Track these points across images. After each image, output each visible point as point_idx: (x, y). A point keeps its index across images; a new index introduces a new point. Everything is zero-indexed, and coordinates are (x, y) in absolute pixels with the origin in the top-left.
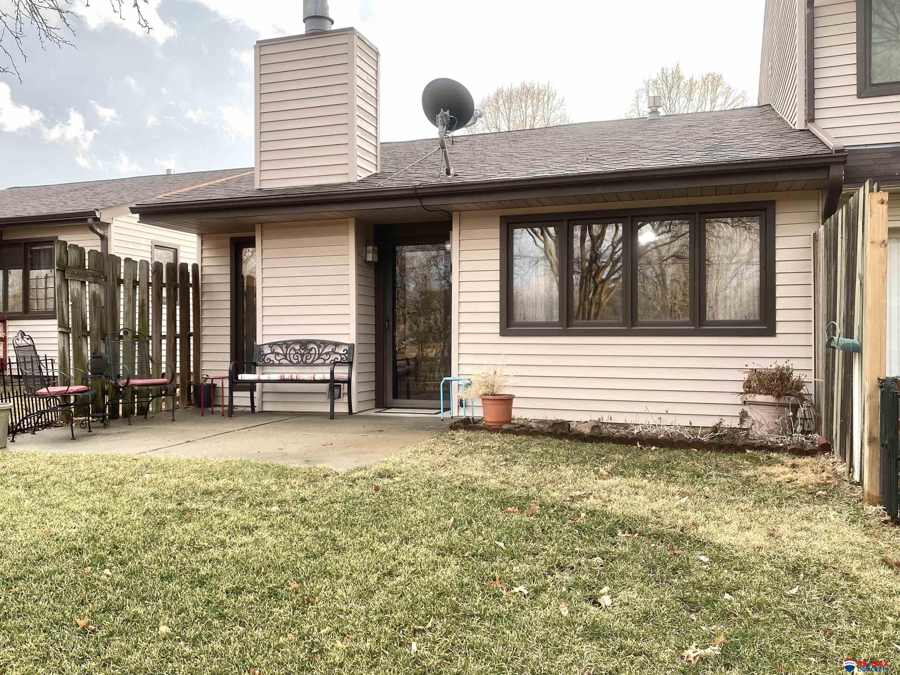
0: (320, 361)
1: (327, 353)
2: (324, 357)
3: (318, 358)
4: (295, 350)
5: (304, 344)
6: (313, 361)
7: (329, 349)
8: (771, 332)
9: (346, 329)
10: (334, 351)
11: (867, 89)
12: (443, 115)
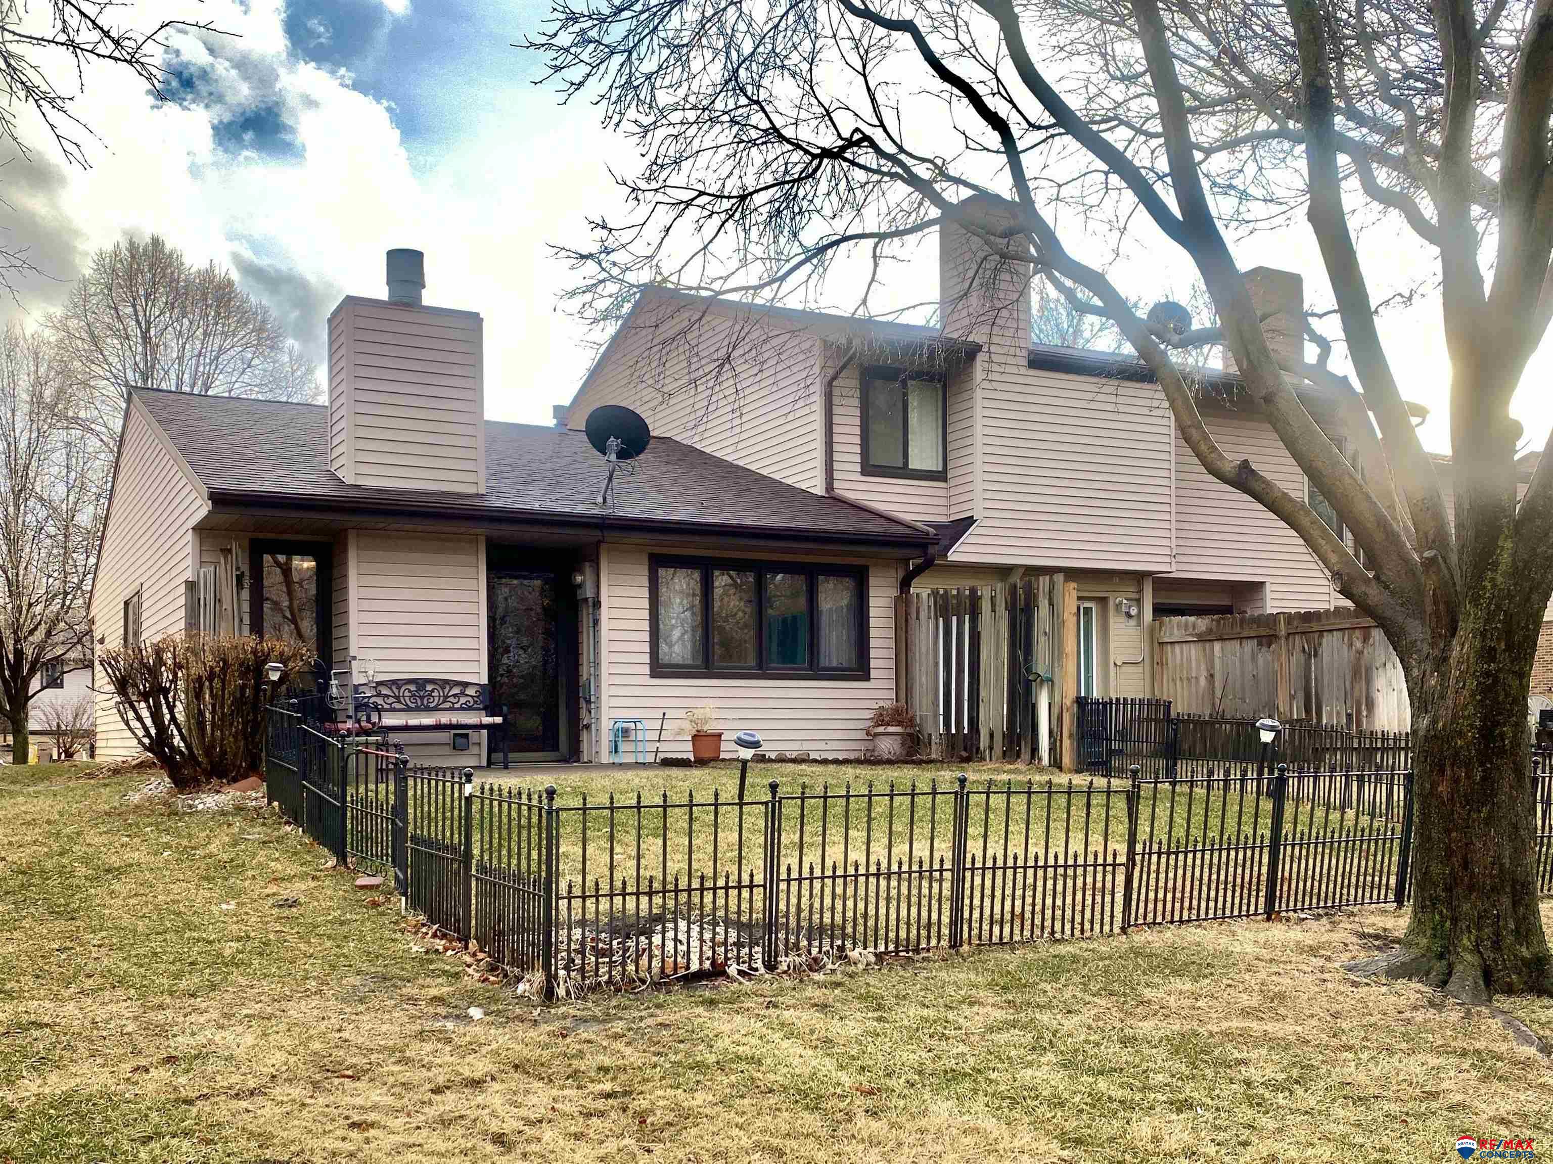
0: (447, 705)
1: (455, 696)
2: (451, 699)
3: (444, 702)
4: (410, 691)
5: (421, 684)
6: (438, 705)
7: (456, 690)
8: (867, 678)
9: (474, 667)
10: (463, 693)
11: (869, 469)
12: (613, 443)
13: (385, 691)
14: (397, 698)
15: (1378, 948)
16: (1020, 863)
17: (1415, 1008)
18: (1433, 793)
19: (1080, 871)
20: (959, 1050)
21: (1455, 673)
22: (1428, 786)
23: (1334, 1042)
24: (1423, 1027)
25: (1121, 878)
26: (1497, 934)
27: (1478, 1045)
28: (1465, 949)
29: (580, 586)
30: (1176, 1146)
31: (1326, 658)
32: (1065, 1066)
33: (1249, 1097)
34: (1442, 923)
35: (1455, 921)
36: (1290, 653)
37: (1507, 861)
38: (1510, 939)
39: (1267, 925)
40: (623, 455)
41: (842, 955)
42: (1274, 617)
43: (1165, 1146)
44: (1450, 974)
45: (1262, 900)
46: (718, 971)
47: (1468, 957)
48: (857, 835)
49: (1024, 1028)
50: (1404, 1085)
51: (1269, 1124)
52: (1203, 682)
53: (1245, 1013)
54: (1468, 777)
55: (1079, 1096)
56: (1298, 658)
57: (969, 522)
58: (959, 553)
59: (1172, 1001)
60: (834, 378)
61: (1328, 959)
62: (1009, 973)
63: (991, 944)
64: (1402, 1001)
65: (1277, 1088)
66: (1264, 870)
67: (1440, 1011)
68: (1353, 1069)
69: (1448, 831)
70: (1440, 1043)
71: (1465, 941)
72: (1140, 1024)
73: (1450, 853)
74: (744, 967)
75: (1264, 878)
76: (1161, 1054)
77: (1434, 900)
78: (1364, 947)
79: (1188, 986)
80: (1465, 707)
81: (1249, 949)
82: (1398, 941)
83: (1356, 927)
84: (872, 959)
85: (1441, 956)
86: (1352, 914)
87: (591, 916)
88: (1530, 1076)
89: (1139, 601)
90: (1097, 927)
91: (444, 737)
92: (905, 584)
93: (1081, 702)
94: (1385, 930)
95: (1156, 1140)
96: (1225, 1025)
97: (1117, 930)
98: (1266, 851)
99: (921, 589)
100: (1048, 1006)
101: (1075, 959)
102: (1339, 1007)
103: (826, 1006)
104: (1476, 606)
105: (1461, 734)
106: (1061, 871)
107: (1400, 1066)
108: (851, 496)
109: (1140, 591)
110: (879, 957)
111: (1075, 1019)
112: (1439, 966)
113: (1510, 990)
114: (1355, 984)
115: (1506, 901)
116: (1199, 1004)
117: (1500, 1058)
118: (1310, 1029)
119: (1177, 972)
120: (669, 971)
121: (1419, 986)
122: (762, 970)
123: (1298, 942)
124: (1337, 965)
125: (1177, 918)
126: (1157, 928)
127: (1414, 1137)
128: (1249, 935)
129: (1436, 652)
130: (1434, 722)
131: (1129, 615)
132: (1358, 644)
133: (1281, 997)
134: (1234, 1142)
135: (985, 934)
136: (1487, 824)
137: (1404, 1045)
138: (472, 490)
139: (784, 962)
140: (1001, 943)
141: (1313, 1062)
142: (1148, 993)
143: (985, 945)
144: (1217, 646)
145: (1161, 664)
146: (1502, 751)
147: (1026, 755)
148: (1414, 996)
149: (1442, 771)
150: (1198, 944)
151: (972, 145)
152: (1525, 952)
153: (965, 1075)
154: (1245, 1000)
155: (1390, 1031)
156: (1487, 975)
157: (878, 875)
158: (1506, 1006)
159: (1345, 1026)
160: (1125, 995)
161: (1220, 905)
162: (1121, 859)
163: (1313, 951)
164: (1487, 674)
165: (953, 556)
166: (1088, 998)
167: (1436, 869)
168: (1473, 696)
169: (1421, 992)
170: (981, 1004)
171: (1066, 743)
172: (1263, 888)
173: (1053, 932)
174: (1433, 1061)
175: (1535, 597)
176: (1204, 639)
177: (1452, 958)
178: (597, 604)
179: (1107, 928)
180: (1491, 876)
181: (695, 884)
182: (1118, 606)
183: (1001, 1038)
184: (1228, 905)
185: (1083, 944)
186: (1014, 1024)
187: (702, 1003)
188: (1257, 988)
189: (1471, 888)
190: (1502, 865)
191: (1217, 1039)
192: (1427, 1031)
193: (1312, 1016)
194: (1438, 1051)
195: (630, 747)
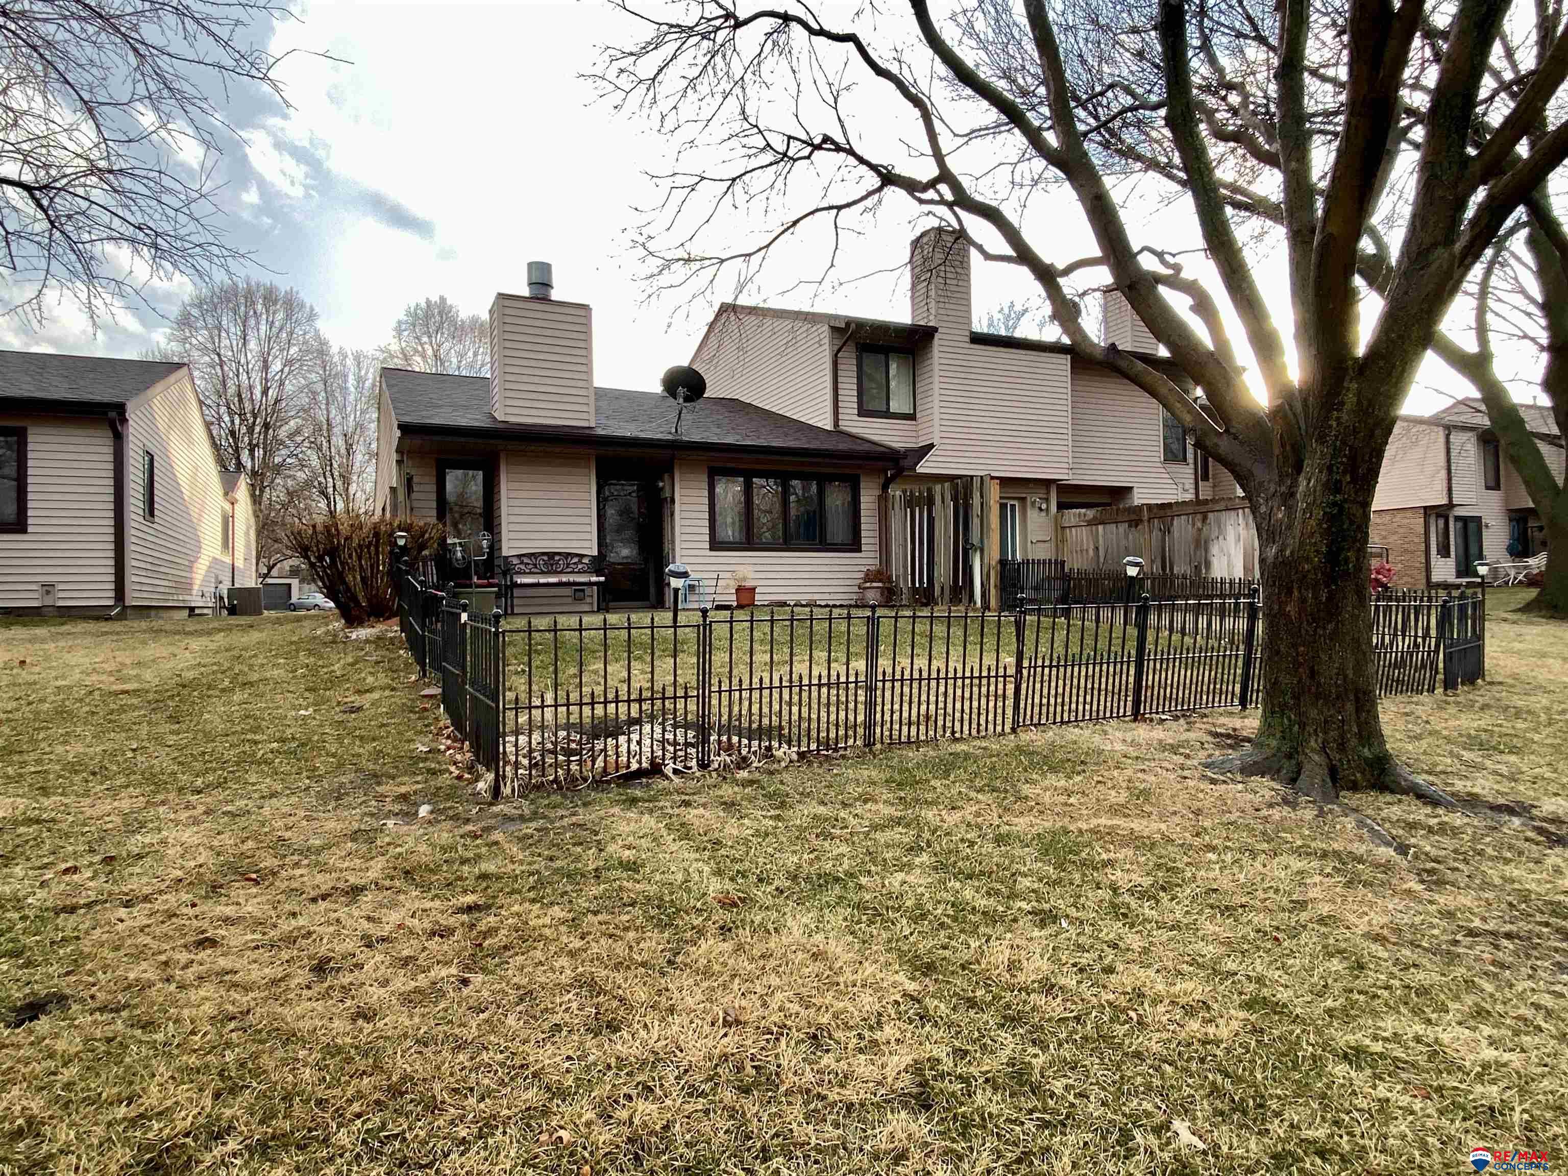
0: (569, 569)
1: (574, 563)
2: (572, 566)
3: (566, 567)
4: (543, 560)
5: (551, 555)
6: (562, 569)
7: (575, 560)
8: (859, 550)
9: (587, 544)
10: (580, 562)
11: (863, 412)
12: (681, 390)
13: (526, 560)
14: (535, 566)
15: (1230, 746)
16: (942, 675)
17: (1271, 806)
18: (1283, 614)
19: (984, 681)
20: (840, 850)
21: (1302, 505)
22: (1276, 607)
23: (1197, 842)
24: (1281, 826)
25: (1011, 688)
26: (1342, 736)
27: (1336, 846)
28: (1313, 750)
29: (662, 489)
30: (1033, 977)
31: (1176, 534)
32: (936, 869)
33: (1114, 906)
34: (1290, 727)
35: (1302, 726)
36: (1151, 532)
37: (1350, 673)
38: (1354, 742)
39: (1134, 725)
40: (687, 399)
41: (768, 753)
42: (1140, 508)
43: (1021, 978)
44: (1299, 773)
45: (1129, 704)
46: (655, 769)
47: (1316, 758)
48: (821, 655)
49: (907, 826)
50: (1271, 894)
51: (1134, 941)
52: (1091, 552)
53: (1115, 810)
54: (1315, 597)
55: (943, 906)
56: (1156, 534)
57: (931, 446)
58: (924, 467)
59: (1047, 798)
60: (839, 351)
61: (1187, 757)
62: (907, 770)
63: (900, 743)
64: (1257, 799)
65: (1143, 895)
66: (1131, 679)
67: (1294, 809)
68: (1217, 872)
69: (1294, 646)
70: (1299, 843)
71: (1313, 743)
72: (1016, 820)
73: (1297, 665)
74: (679, 767)
75: (1131, 686)
76: (1030, 852)
77: (1283, 707)
78: (1217, 745)
79: (1063, 783)
80: (1312, 534)
81: (1119, 746)
82: (1249, 740)
83: (1208, 726)
84: (795, 757)
85: (1289, 756)
86: (1206, 716)
87: (574, 719)
88: (1394, 881)
89: (1047, 500)
90: (991, 727)
91: (568, 591)
92: (885, 488)
93: (1003, 562)
94: (1235, 730)
95: (1013, 966)
96: (1094, 822)
97: (1008, 729)
98: (1133, 665)
99: (896, 492)
100: (934, 803)
101: (967, 756)
102: (1200, 804)
103: (733, 804)
104: (1322, 443)
105: (1308, 560)
106: (967, 681)
107: (1264, 871)
108: (854, 431)
109: (1048, 493)
110: (801, 755)
111: (957, 816)
112: (1288, 766)
113: (1354, 787)
114: (1213, 782)
115: (1350, 707)
116: (1072, 800)
117: (1360, 860)
118: (1173, 827)
119: (1053, 770)
120: (611, 769)
121: (1273, 784)
122: (695, 769)
123: (1160, 741)
124: (1195, 762)
125: (1058, 719)
126: (1041, 728)
127: (1290, 962)
128: (1118, 734)
129: (1283, 489)
130: (1282, 550)
131: (1040, 509)
132: (1199, 524)
133: (1145, 794)
134: (1097, 967)
135: (895, 733)
136: (1331, 640)
137: (1265, 846)
138: (585, 424)
139: (717, 761)
140: (909, 742)
141: (1179, 865)
142: (1026, 790)
143: (893, 744)
144: (1100, 528)
145: (1062, 541)
146: (1347, 573)
147: (965, 600)
148: (1268, 794)
149: (1290, 592)
150: (1075, 743)
151: (913, 153)
152: (1366, 752)
153: (837, 880)
154: (1114, 798)
155: (1251, 830)
156: (1333, 772)
157: (820, 685)
158: (1354, 803)
159: (1207, 824)
160: (1006, 791)
161: (1095, 708)
162: (1011, 671)
163: (1174, 749)
164: (1334, 504)
165: (919, 469)
166: (973, 794)
167: (1285, 680)
168: (1319, 525)
169: (1273, 789)
170: (876, 802)
171: (993, 591)
172: (1130, 693)
173: (953, 733)
174: (1297, 864)
175: (1378, 432)
176: (1092, 523)
177: (1301, 758)
178: (673, 501)
179: (999, 729)
180: (1338, 686)
181: (680, 693)
182: (1033, 503)
183: (882, 837)
184: (1102, 708)
185: (977, 743)
186: (898, 822)
187: (624, 801)
188: (1124, 785)
189: (1318, 696)
190: (1345, 677)
191: (1086, 837)
192: (1285, 831)
193: (1175, 813)
194: (1298, 852)
195: (695, 598)
